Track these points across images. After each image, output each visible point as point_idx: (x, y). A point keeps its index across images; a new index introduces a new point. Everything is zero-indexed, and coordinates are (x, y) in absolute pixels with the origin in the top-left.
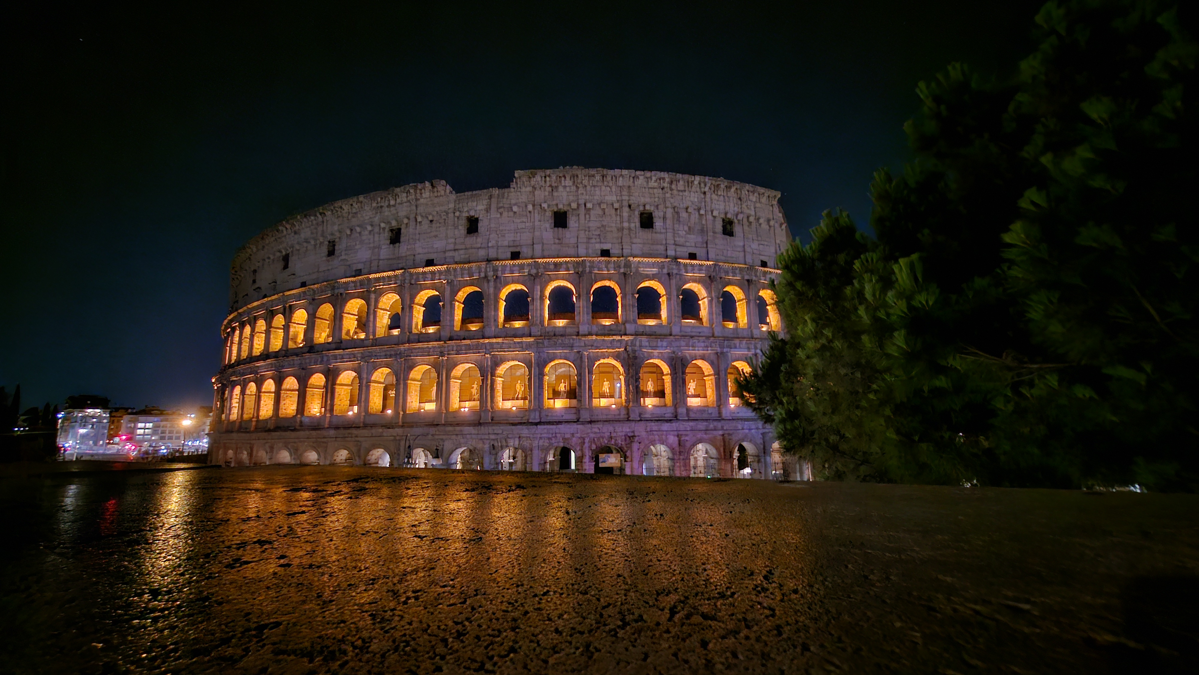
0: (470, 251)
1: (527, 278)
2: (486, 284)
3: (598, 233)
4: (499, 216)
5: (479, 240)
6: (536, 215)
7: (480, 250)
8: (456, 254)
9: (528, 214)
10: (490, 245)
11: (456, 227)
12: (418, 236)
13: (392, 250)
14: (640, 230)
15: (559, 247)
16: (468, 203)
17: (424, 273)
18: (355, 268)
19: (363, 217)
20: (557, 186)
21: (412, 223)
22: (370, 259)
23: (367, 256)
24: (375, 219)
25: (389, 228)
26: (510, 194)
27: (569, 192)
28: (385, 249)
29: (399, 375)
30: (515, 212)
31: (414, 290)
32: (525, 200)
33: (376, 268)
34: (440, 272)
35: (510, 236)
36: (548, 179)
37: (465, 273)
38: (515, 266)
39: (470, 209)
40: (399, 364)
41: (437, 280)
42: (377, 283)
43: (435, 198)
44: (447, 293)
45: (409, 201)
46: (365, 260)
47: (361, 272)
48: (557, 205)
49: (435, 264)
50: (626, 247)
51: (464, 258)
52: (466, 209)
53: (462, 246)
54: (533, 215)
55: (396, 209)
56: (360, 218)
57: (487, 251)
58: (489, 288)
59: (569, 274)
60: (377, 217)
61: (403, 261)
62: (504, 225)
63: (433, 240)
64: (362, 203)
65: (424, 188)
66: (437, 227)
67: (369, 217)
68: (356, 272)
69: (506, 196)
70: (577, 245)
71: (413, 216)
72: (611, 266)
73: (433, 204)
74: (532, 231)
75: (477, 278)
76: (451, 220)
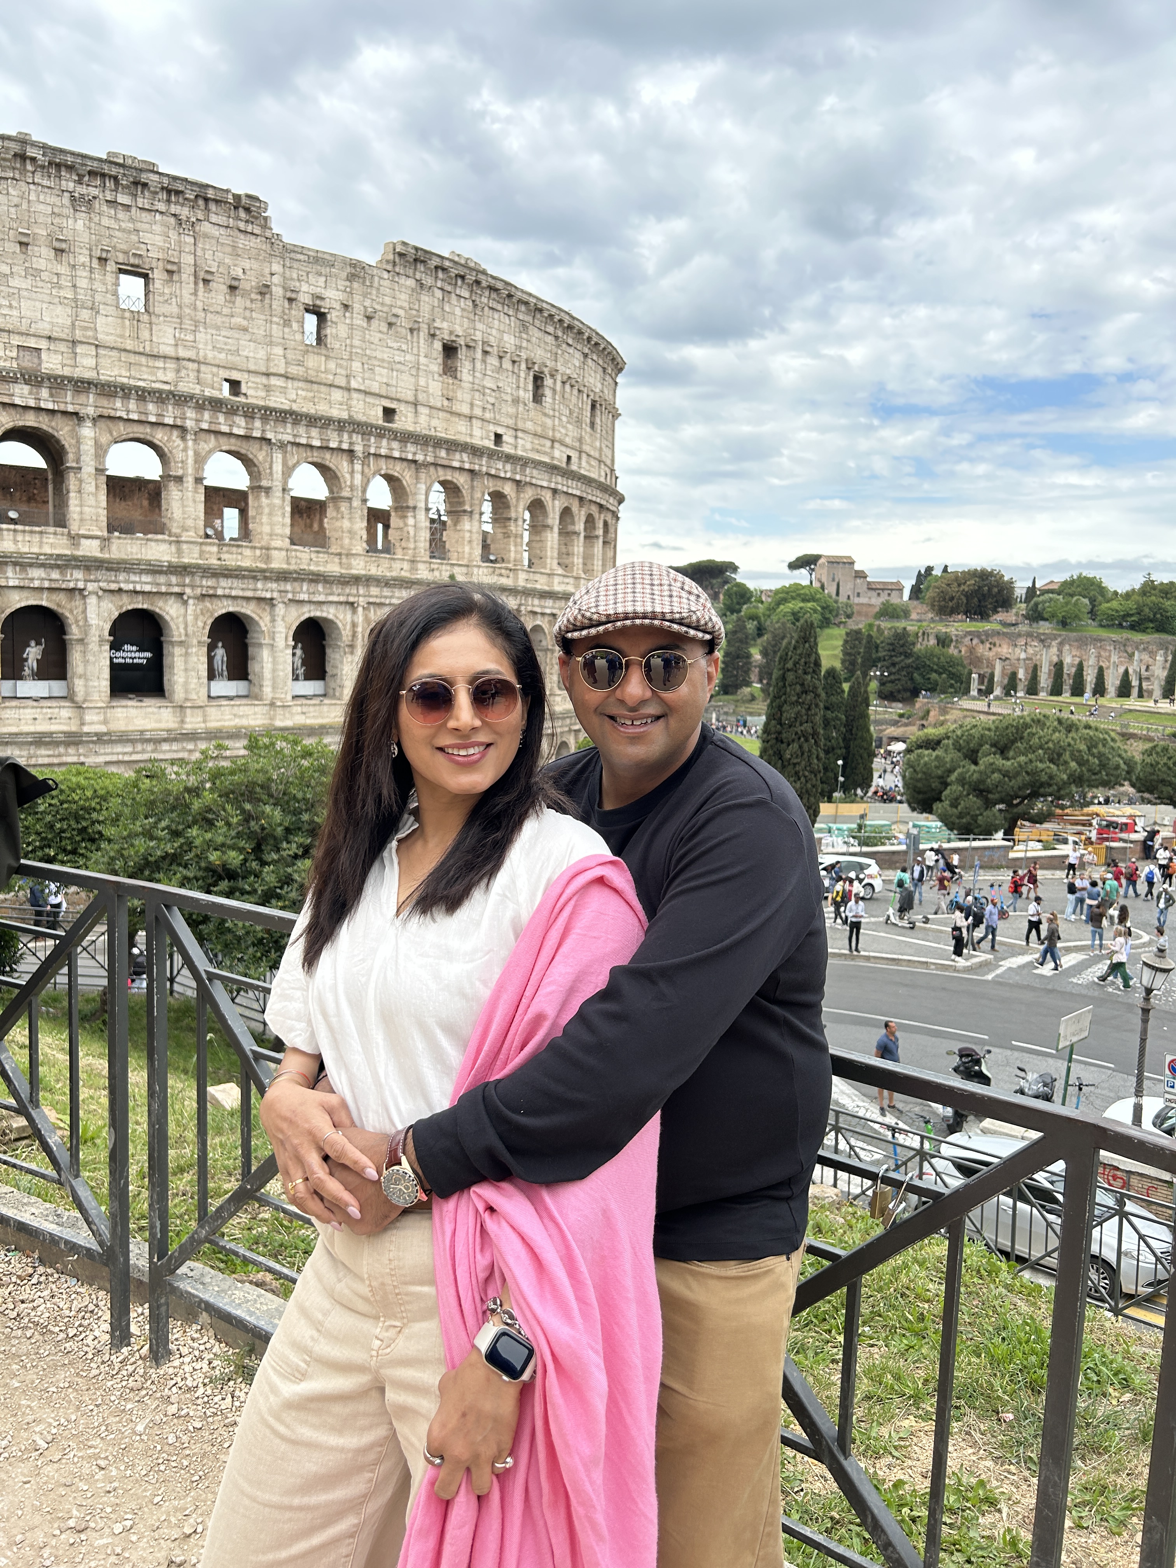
0: (315, 386)
1: (405, 464)
2: (345, 464)
3: (492, 400)
4: (365, 325)
5: (332, 365)
6: (422, 341)
7: (333, 389)
8: (290, 384)
9: (409, 338)
10: (354, 384)
11: (287, 323)
12: (203, 315)
13: (132, 325)
14: (531, 405)
15: (448, 416)
16: (308, 273)
17: (232, 411)
18: (16, 340)
19: (29, 201)
20: (449, 292)
21: (187, 275)
22: (66, 331)
23: (55, 321)
24: (70, 221)
25: (117, 263)
26: (382, 282)
27: (463, 310)
28: (110, 318)
29: (182, 627)
30: (390, 325)
31: (202, 444)
32: (406, 305)
33: (90, 362)
34: (265, 419)
35: (382, 374)
36: (440, 274)
37: (314, 432)
38: (395, 439)
39: (313, 290)
40: (185, 603)
41: (257, 434)
42: (104, 402)
43: (239, 234)
44: (278, 468)
45: (175, 215)
46: (48, 327)
47: (39, 358)
48: (451, 333)
49: (245, 394)
50: (520, 434)
51: (305, 398)
52: (305, 287)
53: (300, 368)
54: (415, 339)
55: (131, 220)
56: (16, 200)
57: (346, 394)
58: (352, 472)
59: (461, 469)
60: (80, 223)
61: (167, 365)
62: (373, 346)
63: (237, 336)
64: (28, 162)
65: (217, 201)
66: (246, 308)
67: (49, 210)
68: (21, 354)
69: (376, 284)
70: (471, 418)
71: (187, 259)
72: (508, 467)
73: (234, 247)
74: (414, 372)
75: (332, 449)
76: (278, 303)
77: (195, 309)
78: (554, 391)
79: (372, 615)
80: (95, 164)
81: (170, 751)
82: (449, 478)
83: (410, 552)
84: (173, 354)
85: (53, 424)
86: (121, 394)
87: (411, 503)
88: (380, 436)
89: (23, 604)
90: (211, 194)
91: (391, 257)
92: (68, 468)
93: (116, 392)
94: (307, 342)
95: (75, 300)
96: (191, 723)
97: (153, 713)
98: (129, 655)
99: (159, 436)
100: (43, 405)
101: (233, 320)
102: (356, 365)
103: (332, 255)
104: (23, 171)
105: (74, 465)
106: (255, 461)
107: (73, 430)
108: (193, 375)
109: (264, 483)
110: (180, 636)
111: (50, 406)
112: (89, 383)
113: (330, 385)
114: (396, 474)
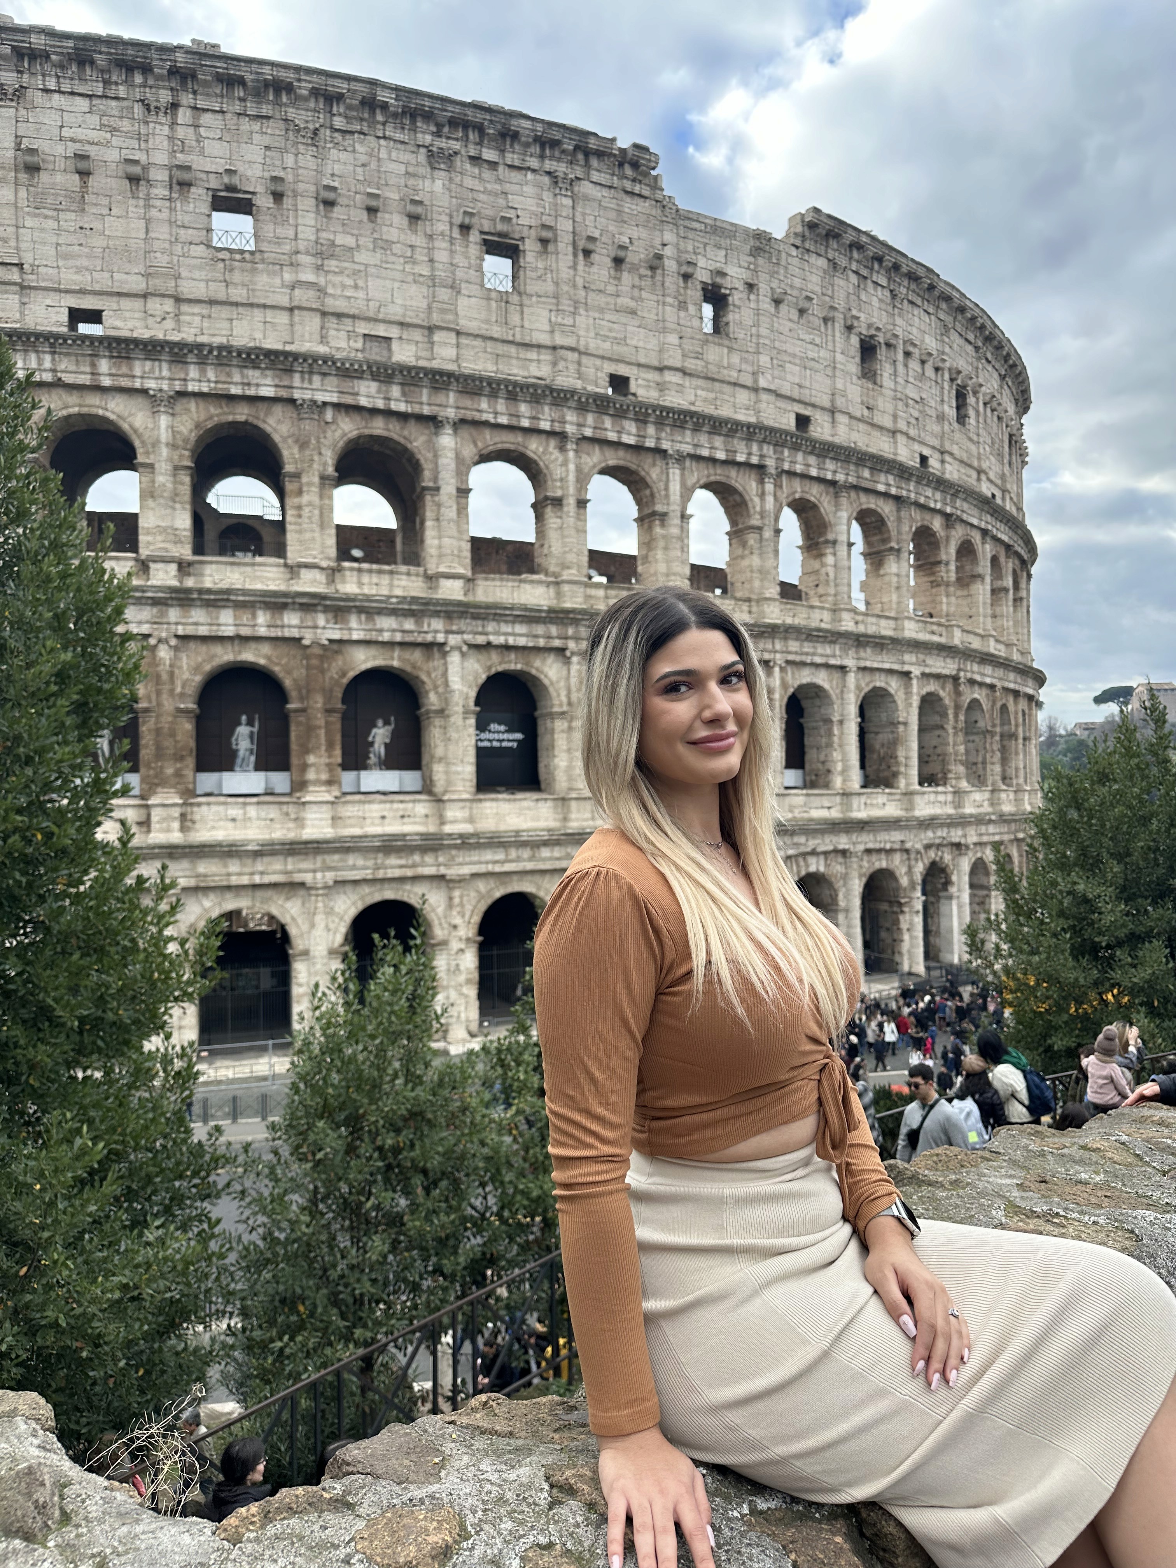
0: (717, 384)
1: (822, 487)
2: (754, 484)
3: (916, 414)
4: (773, 310)
5: (735, 359)
6: (838, 334)
7: (737, 389)
8: (687, 382)
9: (823, 329)
10: (762, 383)
11: (682, 305)
12: (582, 293)
13: (499, 308)
14: (956, 425)
15: (868, 428)
16: (705, 245)
17: (620, 414)
18: (363, 328)
19: (379, 160)
20: (865, 278)
21: (564, 245)
22: (422, 315)
23: (408, 303)
24: (427, 183)
25: (482, 233)
26: (790, 260)
27: (881, 300)
28: (473, 300)
29: (563, 693)
30: (802, 312)
31: (584, 456)
32: (818, 289)
33: (451, 352)
34: (660, 423)
35: (793, 373)
36: (855, 255)
37: (718, 441)
38: (811, 453)
39: (712, 266)
40: (567, 661)
41: (650, 443)
42: (467, 402)
43: (624, 196)
44: (675, 487)
45: (549, 173)
46: (400, 311)
47: (389, 349)
48: (870, 326)
49: (634, 395)
50: (947, 458)
51: (705, 400)
52: (701, 262)
53: (699, 362)
54: (830, 332)
55: (499, 180)
56: (363, 159)
57: (753, 396)
58: (762, 496)
59: (886, 495)
60: (439, 183)
61: (542, 357)
62: (782, 337)
63: (624, 320)
64: (378, 111)
65: (600, 154)
66: (634, 286)
67: (402, 169)
68: (368, 345)
69: (783, 262)
70: (894, 433)
71: (565, 226)
72: (938, 495)
73: (619, 212)
74: (829, 371)
75: (739, 464)
76: (672, 282)
77: (575, 286)
78: (977, 412)
79: (789, 677)
80: (457, 109)
81: (551, 859)
82: (873, 506)
83: (830, 599)
84: (548, 342)
85: (406, 433)
86: (487, 390)
87: (830, 536)
88: (795, 448)
89: (369, 665)
90: (593, 143)
91: (799, 229)
92: (425, 489)
93: (481, 388)
94: (705, 330)
95: (433, 278)
96: (577, 820)
97: (529, 808)
98: (496, 736)
99: (534, 447)
100: (394, 406)
101: (620, 301)
102: (764, 360)
103: (732, 224)
104: (373, 123)
105: (431, 484)
106: (648, 479)
107: (429, 441)
108: (572, 367)
109: (659, 508)
110: (561, 705)
111: (402, 407)
112: (450, 375)
113: (735, 384)
114: (813, 499)
